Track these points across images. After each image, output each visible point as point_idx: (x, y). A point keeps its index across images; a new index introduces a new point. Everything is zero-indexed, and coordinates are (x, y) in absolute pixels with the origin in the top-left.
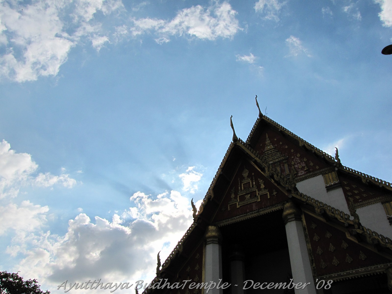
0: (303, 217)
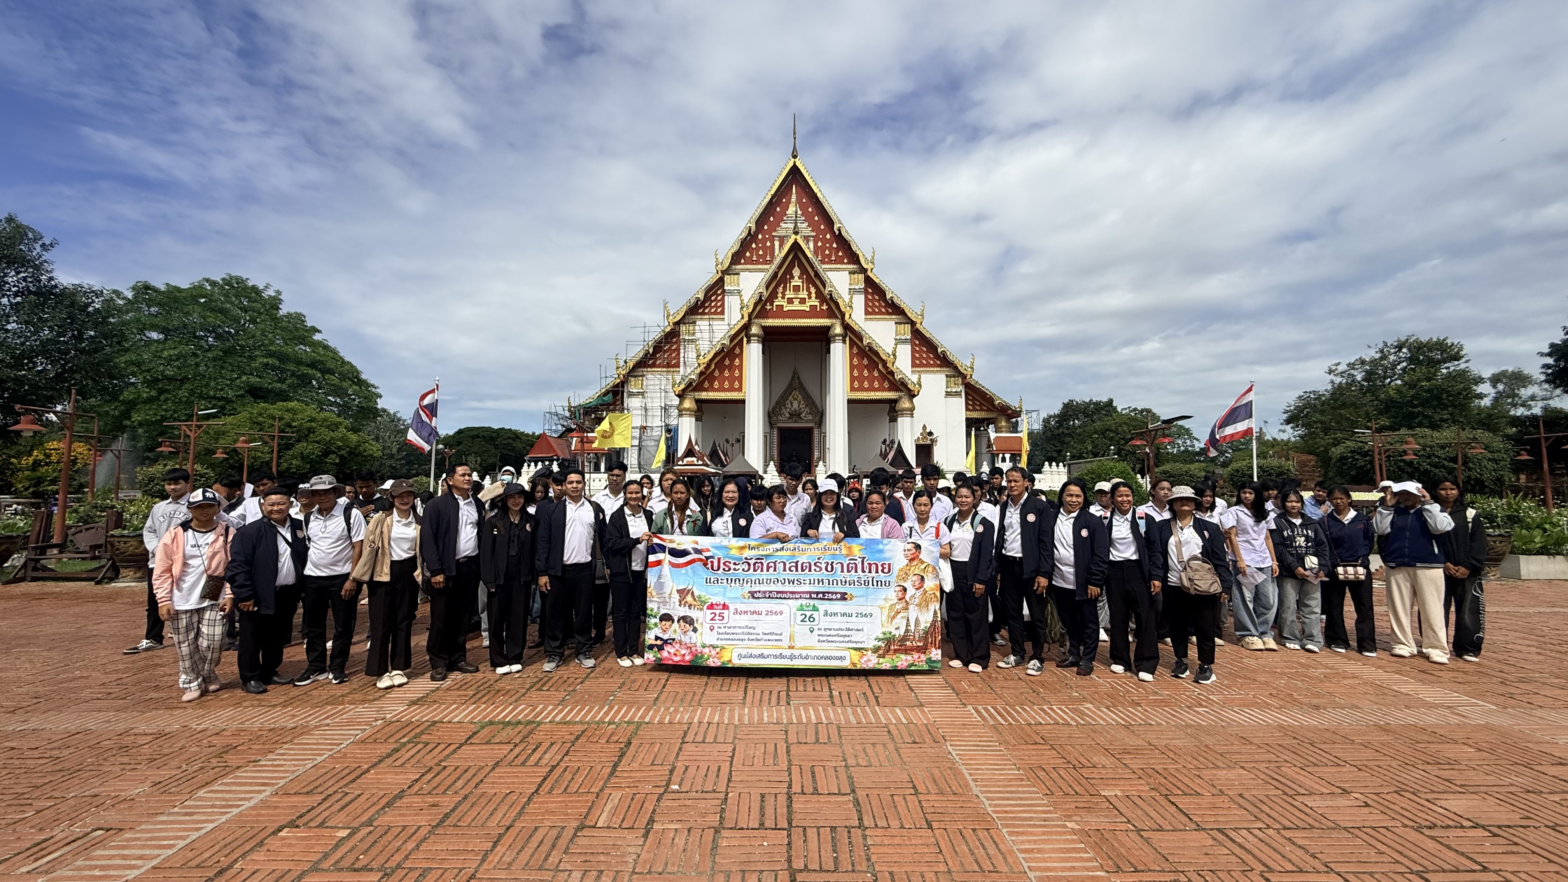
0: (847, 339)
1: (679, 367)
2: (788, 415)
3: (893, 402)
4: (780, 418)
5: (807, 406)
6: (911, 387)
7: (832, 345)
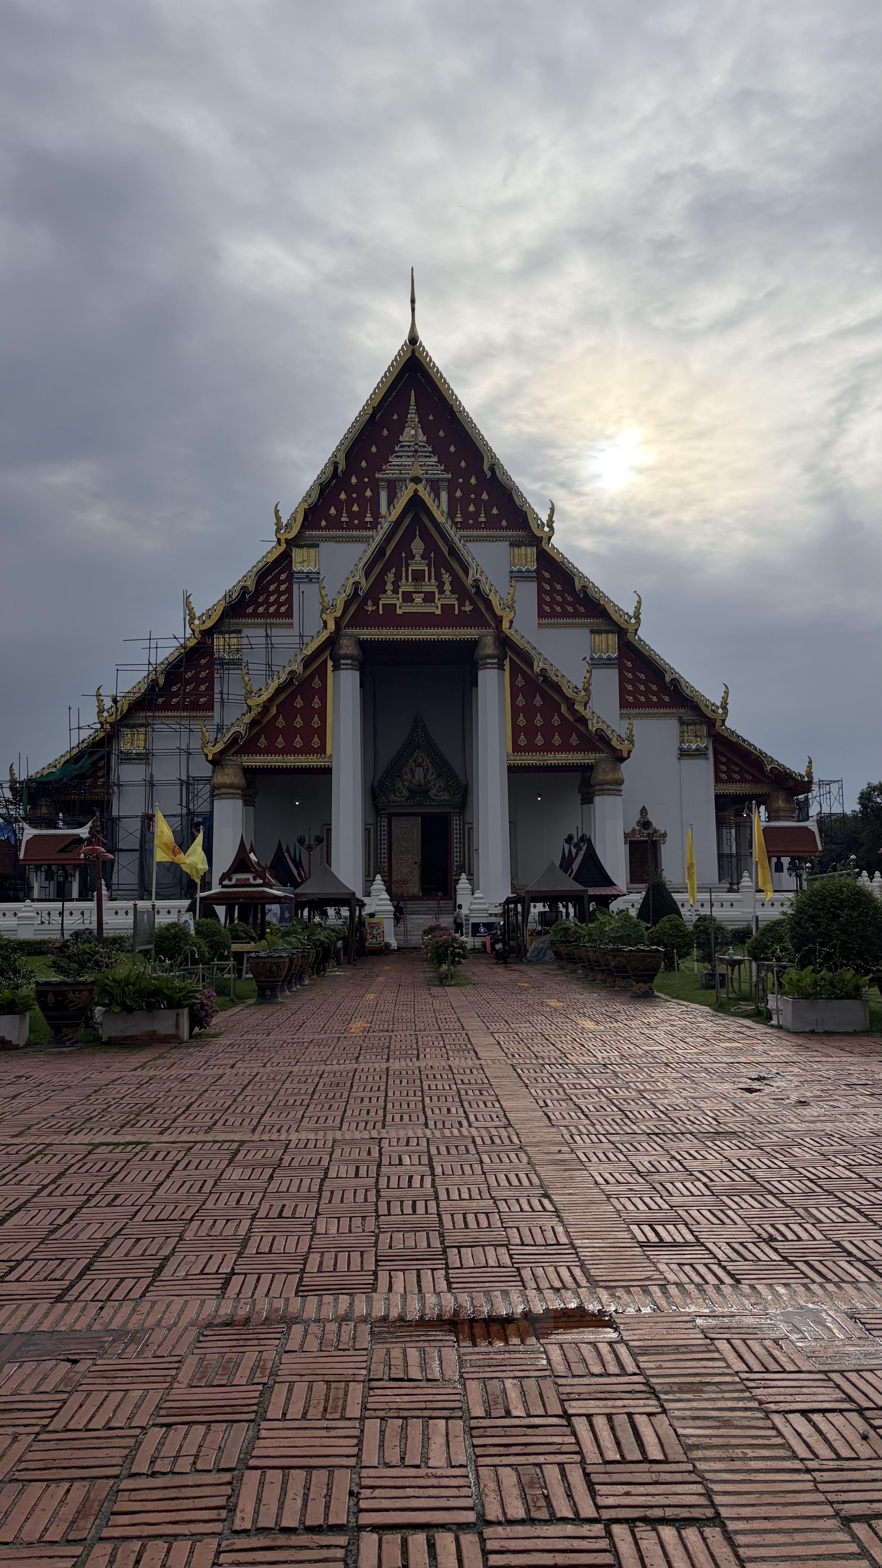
1: (212, 709)
2: (406, 793)
3: (588, 769)
4: (392, 797)
5: (439, 776)
6: (615, 743)
7: (481, 673)
